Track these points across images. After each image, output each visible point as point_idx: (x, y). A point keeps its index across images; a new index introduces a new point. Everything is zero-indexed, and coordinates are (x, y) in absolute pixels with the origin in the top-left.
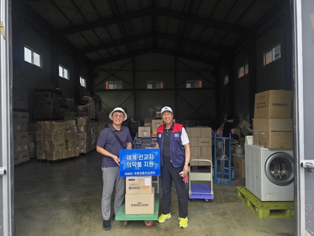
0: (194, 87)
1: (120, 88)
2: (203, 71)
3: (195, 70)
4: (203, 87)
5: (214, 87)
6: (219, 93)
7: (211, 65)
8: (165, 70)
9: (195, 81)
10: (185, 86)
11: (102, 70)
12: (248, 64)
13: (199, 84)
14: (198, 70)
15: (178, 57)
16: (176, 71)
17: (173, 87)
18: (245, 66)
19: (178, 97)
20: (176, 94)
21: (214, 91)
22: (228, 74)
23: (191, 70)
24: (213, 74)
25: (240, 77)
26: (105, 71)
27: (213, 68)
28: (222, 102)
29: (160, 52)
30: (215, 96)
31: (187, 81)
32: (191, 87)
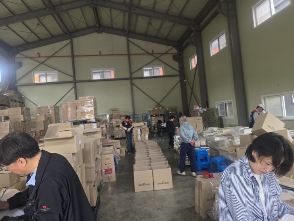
0: (154, 75)
1: (56, 80)
2: (163, 54)
3: (153, 53)
4: (164, 75)
5: (177, 73)
6: (185, 81)
7: (172, 47)
8: (114, 55)
9: (154, 68)
10: (143, 74)
11: (27, 57)
12: (225, 34)
13: (159, 71)
14: (157, 54)
15: (130, 37)
16: (129, 55)
17: (127, 75)
18: (220, 38)
19: (134, 88)
20: (132, 84)
21: (178, 79)
22: (196, 54)
23: (148, 53)
24: (175, 58)
25: (213, 54)
26: (31, 58)
27: (175, 51)
28: (189, 91)
29: (107, 32)
30: (179, 85)
31: (144, 69)
32: (150, 75)
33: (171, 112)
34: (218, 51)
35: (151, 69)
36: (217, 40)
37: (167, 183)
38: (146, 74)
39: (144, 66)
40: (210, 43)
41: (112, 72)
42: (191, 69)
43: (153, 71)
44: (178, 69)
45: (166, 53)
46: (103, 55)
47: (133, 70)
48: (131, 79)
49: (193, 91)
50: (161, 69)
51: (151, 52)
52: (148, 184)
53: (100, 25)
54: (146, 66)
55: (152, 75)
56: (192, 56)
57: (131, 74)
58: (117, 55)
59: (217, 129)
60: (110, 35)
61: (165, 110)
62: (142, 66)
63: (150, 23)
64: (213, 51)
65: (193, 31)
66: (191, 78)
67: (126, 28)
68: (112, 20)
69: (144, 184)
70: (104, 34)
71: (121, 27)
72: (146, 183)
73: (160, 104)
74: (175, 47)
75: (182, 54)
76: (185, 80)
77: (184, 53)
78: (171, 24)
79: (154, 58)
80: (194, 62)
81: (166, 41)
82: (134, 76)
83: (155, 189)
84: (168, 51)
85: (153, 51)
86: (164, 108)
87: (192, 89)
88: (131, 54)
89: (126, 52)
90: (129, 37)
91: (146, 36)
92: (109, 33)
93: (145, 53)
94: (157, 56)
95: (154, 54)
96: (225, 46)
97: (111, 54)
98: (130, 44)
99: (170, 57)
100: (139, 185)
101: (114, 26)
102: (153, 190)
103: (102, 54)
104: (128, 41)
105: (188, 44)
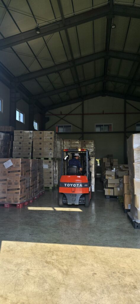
1: (69, 131)
10: (135, 129)
11: (53, 114)
17: (122, 130)
20: (126, 136)
26: (55, 115)
29: (109, 96)
46: (105, 114)
47: (127, 126)
48: (125, 132)
54: (138, 123)
57: (125, 128)
58: (116, 113)
60: (112, 97)
70: (107, 97)
82: (128, 130)
88: (127, 113)
89: (123, 112)
90: (126, 99)
97: (111, 112)
98: (127, 105)
103: (104, 112)
104: (125, 102)
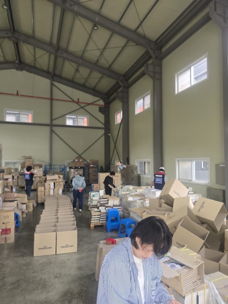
0: (77, 124)
2: (89, 104)
3: (78, 102)
4: (89, 126)
5: (103, 126)
6: (109, 135)
7: (99, 99)
8: (34, 97)
9: (78, 117)
10: (65, 121)
12: (149, 95)
13: (83, 121)
14: (82, 103)
15: (55, 81)
16: (51, 99)
17: (48, 122)
18: (145, 98)
19: (54, 136)
20: (52, 131)
21: (102, 132)
22: (122, 110)
23: (73, 101)
24: (101, 110)
25: (138, 113)
27: (101, 103)
28: (112, 146)
29: (28, 71)
30: (103, 138)
31: (67, 116)
32: (73, 124)
33: (92, 166)
34: (142, 110)
35: (75, 118)
36: (142, 99)
37: (72, 246)
38: (69, 122)
39: (67, 114)
40: (136, 101)
41: (30, 115)
42: (116, 124)
43: (77, 121)
44: (103, 122)
45: (92, 104)
46: (21, 95)
47: (54, 116)
48: (51, 125)
49: (116, 146)
50: (86, 119)
51: (76, 100)
52: (50, 248)
53: (21, 62)
54: (69, 114)
55: (75, 124)
56: (117, 111)
57: (52, 120)
58: (37, 97)
59: (133, 188)
60: (32, 74)
61: (85, 162)
62: (66, 114)
63: (77, 70)
64: (138, 110)
65: (120, 86)
66: (115, 133)
67: (51, 70)
68: (35, 59)
69: (45, 248)
70: (24, 72)
71: (45, 68)
72: (47, 247)
73: (82, 156)
74: (102, 98)
75: (109, 107)
76: (109, 133)
77: (111, 106)
78: (100, 75)
79: (79, 107)
80: (119, 117)
81: (94, 91)
82: (55, 122)
83: (57, 254)
84: (94, 102)
85: (78, 99)
86: (85, 160)
87: (115, 144)
88: (54, 99)
89: (49, 97)
90: (53, 80)
91: (72, 83)
92: (31, 72)
93: (70, 100)
94: (82, 105)
95: (80, 103)
96: (149, 106)
97: (31, 95)
98: (54, 88)
99: (97, 108)
100: (39, 249)
101: (38, 66)
102: (55, 254)
103: (19, 94)
104: (52, 85)
105: (114, 99)
